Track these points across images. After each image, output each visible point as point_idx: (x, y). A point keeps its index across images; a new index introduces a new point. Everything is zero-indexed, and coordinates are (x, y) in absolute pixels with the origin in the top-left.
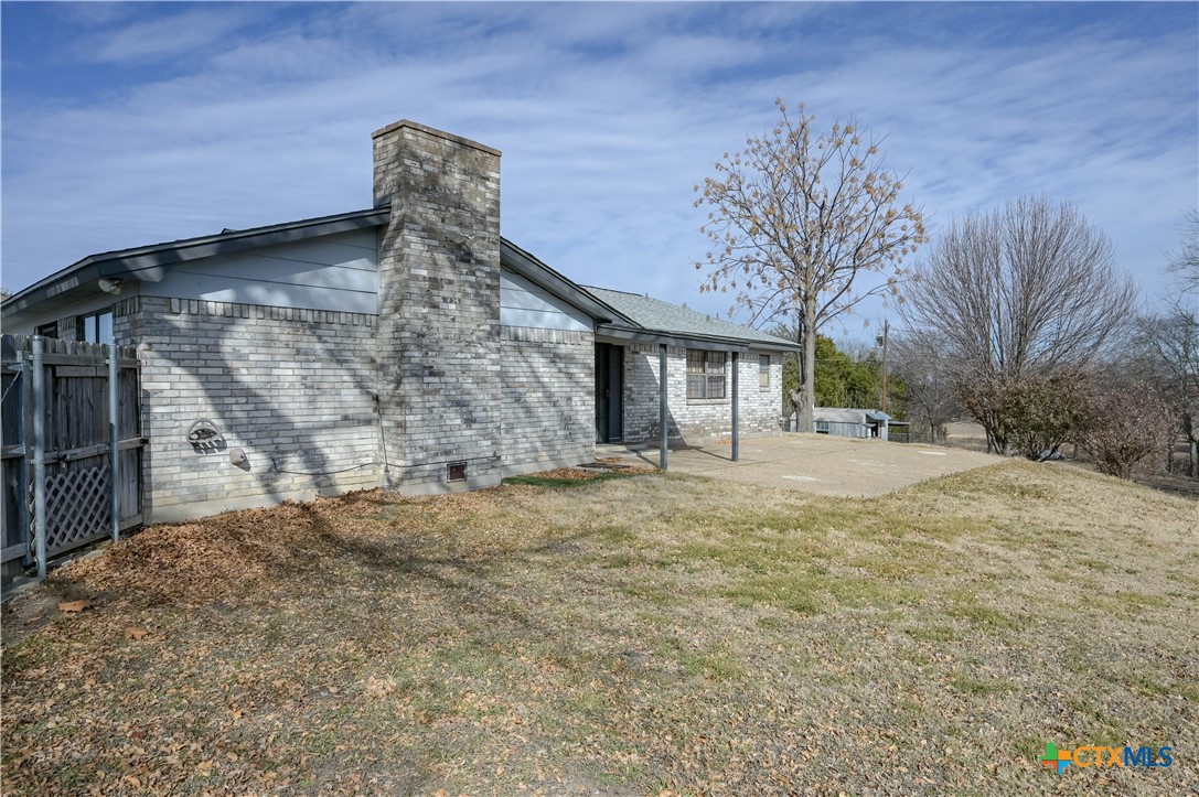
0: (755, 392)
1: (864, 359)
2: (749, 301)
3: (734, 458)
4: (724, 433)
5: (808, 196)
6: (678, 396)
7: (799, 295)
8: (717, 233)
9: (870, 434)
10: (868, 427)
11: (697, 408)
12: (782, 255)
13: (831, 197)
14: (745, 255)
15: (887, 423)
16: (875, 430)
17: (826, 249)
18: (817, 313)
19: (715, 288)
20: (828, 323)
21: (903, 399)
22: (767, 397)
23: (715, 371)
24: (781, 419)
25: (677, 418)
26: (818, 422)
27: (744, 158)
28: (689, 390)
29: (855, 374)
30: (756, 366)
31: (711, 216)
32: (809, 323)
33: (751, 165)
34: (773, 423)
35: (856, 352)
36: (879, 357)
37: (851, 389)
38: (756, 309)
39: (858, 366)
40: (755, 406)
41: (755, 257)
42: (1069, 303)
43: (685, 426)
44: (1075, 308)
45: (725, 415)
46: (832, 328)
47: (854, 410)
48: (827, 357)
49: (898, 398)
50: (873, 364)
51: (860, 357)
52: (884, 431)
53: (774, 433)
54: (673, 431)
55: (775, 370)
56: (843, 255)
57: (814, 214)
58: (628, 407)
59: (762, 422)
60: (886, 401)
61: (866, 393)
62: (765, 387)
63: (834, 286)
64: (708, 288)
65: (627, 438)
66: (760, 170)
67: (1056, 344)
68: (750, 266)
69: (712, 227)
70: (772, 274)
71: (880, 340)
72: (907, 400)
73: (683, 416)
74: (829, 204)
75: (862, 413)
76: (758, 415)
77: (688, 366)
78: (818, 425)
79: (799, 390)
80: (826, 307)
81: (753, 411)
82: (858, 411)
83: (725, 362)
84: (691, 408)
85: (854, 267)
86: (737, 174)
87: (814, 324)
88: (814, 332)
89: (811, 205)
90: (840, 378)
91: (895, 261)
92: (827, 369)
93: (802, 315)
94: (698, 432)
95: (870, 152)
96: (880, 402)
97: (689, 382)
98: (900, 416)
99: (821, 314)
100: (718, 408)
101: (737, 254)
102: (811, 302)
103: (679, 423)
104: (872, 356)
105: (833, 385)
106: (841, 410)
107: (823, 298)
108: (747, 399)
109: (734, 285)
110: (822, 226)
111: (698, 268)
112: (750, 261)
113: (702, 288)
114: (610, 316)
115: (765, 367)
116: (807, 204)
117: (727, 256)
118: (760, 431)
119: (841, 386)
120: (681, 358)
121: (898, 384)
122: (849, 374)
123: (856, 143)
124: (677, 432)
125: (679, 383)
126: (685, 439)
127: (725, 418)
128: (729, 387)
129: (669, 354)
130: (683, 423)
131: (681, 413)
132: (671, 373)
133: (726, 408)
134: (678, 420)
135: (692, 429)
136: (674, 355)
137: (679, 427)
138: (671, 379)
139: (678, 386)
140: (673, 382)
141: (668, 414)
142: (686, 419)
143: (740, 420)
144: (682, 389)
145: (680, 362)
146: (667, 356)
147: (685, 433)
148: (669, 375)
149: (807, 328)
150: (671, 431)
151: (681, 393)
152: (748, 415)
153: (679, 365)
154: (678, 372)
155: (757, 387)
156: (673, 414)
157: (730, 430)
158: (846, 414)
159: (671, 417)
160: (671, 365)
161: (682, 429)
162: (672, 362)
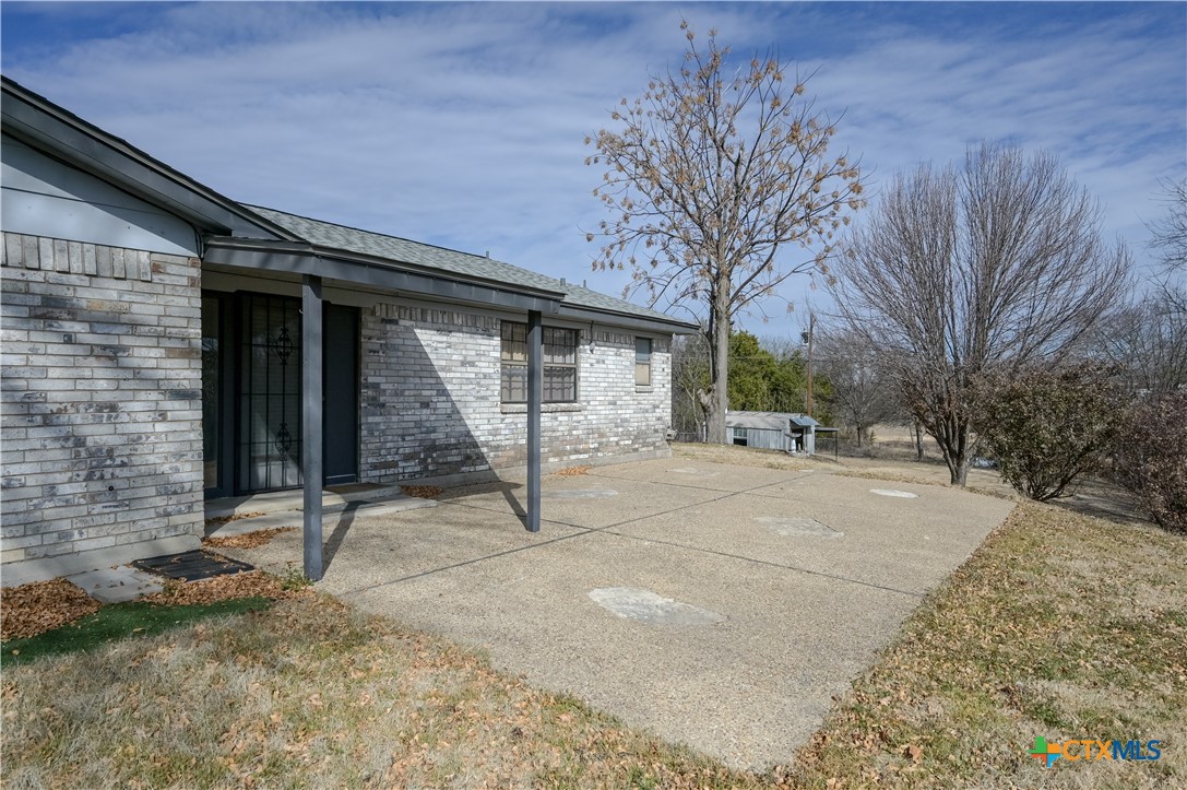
0: (628, 393)
1: (789, 356)
2: (649, 280)
3: (533, 524)
4: (573, 457)
5: (720, 146)
6: (484, 398)
7: (709, 271)
8: (611, 196)
9: (794, 447)
10: (792, 438)
11: (513, 419)
12: (688, 222)
13: (748, 150)
14: (646, 224)
15: (813, 429)
16: (800, 441)
17: (741, 214)
18: (732, 293)
19: (612, 265)
20: (744, 307)
21: (829, 400)
22: (647, 400)
23: (558, 359)
24: (670, 431)
25: (481, 435)
26: (736, 428)
27: (645, 106)
28: (505, 389)
29: (778, 374)
30: (630, 354)
31: (606, 177)
32: (721, 307)
33: (655, 115)
34: (658, 439)
35: (781, 351)
36: (803, 356)
37: (774, 389)
38: (658, 289)
39: (783, 365)
40: (627, 413)
41: (658, 227)
42: (1044, 279)
43: (497, 448)
44: (1054, 286)
45: (575, 428)
47: (776, 414)
48: (750, 355)
49: (824, 399)
50: (797, 363)
51: (784, 355)
52: (810, 439)
53: (659, 453)
54: (473, 459)
55: (661, 362)
56: (763, 223)
57: (727, 172)
58: (368, 420)
59: (639, 437)
60: (811, 403)
61: (790, 394)
62: (644, 385)
63: (751, 262)
64: (603, 266)
65: (366, 475)
66: (664, 121)
67: (1028, 332)
68: (654, 238)
69: (607, 190)
71: (804, 336)
72: (832, 401)
73: (495, 432)
74: (745, 158)
75: (787, 417)
76: (633, 427)
77: (502, 350)
78: (735, 432)
79: (709, 391)
80: (742, 287)
81: (626, 420)
82: (781, 415)
83: (577, 345)
84: (509, 419)
85: (775, 241)
86: (638, 126)
87: (728, 307)
88: (728, 318)
89: (724, 161)
90: (763, 378)
91: (824, 236)
92: (748, 367)
93: (713, 298)
95: (795, 91)
96: (805, 405)
97: (505, 376)
98: (826, 420)
99: (736, 296)
100: (563, 418)
102: (724, 281)
103: (486, 444)
104: (798, 353)
105: (756, 385)
106: (761, 414)
107: (738, 276)
108: (615, 404)
109: (633, 262)
110: (736, 184)
111: (589, 240)
112: (652, 232)
113: (594, 265)
114: (229, 221)
115: (645, 356)
116: (719, 159)
117: (624, 225)
118: (636, 450)
119: (764, 386)
120: (491, 336)
121: (824, 384)
122: (772, 373)
123: (779, 79)
124: (481, 458)
125: (486, 376)
126: (497, 472)
127: (574, 432)
128: (582, 384)
129: (464, 329)
130: (493, 444)
131: (490, 427)
132: (469, 359)
133: (575, 418)
134: (482, 439)
135: (512, 453)
136: (474, 330)
137: (484, 450)
138: (469, 369)
139: (483, 382)
140: (473, 376)
141: (462, 429)
142: (498, 438)
143: (602, 435)
144: (492, 388)
145: (486, 342)
146: (459, 331)
147: (497, 460)
148: (463, 364)
149: (720, 314)
150: (468, 457)
151: (489, 393)
152: (616, 427)
153: (483, 348)
154: (483, 359)
155: (630, 385)
156: (471, 428)
157: (585, 452)
158: (770, 419)
159: (468, 434)
160: (468, 346)
161: (492, 454)
162: (471, 341)
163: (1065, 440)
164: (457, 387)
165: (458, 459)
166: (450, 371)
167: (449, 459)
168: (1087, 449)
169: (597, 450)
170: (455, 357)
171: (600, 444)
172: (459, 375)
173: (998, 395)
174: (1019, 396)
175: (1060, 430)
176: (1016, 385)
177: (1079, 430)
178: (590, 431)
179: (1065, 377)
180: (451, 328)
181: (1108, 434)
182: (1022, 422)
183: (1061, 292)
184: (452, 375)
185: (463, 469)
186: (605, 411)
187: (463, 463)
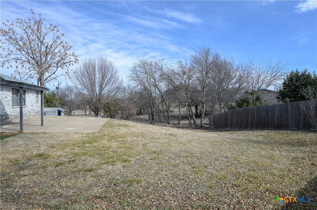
0: (35, 103)
3: (42, 125)
4: (25, 117)
5: (41, 43)
6: (9, 105)
7: (39, 73)
8: (4, 47)
11: (16, 109)
13: (50, 45)
14: (16, 57)
15: (63, 111)
20: (48, 82)
25: (8, 113)
27: (15, 24)
28: (13, 103)
30: (35, 95)
32: (42, 82)
33: (19, 27)
40: (35, 108)
41: (20, 58)
43: (11, 116)
44: (112, 84)
46: (50, 84)
52: (62, 114)
54: (7, 118)
55: (40, 97)
57: (44, 49)
59: (37, 113)
62: (37, 102)
66: (22, 30)
67: (109, 91)
68: (18, 61)
70: (27, 65)
71: (57, 88)
73: (11, 112)
74: (49, 47)
75: (57, 109)
76: (36, 111)
77: (12, 94)
80: (47, 78)
81: (34, 109)
82: (55, 108)
83: (25, 93)
84: (13, 109)
85: (57, 67)
86: (12, 29)
87: (44, 82)
88: (44, 85)
91: (67, 67)
94: (16, 118)
97: (13, 100)
99: (46, 80)
101: (13, 56)
102: (43, 76)
103: (9, 115)
106: (49, 108)
107: (46, 75)
108: (32, 106)
110: (46, 53)
112: (18, 59)
115: (37, 95)
116: (41, 45)
117: (8, 56)
118: (36, 116)
123: (58, 31)
124: (9, 118)
125: (9, 100)
126: (12, 121)
127: (25, 112)
128: (26, 102)
129: (5, 90)
130: (11, 115)
131: (10, 111)
132: (6, 97)
133: (25, 109)
134: (9, 114)
135: (14, 117)
136: (7, 90)
137: (9, 116)
138: (6, 99)
139: (9, 101)
140: (7, 100)
141: (5, 112)
142: (12, 113)
143: (30, 113)
144: (10, 103)
145: (9, 93)
146: (4, 91)
147: (12, 118)
148: (5, 98)
149: (42, 84)
150: (6, 118)
151: (10, 104)
152: (33, 111)
153: (9, 94)
154: (9, 96)
155: (35, 102)
156: (7, 111)
157: (27, 116)
158: (51, 109)
159: (6, 113)
160: (6, 94)
161: (11, 117)
162: (6, 93)
163: (115, 110)
164: (4, 103)
165: (4, 118)
166: (3, 99)
167: (3, 118)
168: (117, 111)
169: (29, 116)
170: (4, 96)
171: (30, 114)
172: (4, 100)
173: (106, 103)
174: (109, 103)
175: (114, 108)
176: (108, 101)
177: (116, 108)
178: (28, 112)
179: (114, 100)
180: (3, 90)
181: (120, 108)
182: (109, 107)
183: (113, 85)
184: (3, 100)
185: (5, 120)
186: (31, 107)
187: (5, 119)
